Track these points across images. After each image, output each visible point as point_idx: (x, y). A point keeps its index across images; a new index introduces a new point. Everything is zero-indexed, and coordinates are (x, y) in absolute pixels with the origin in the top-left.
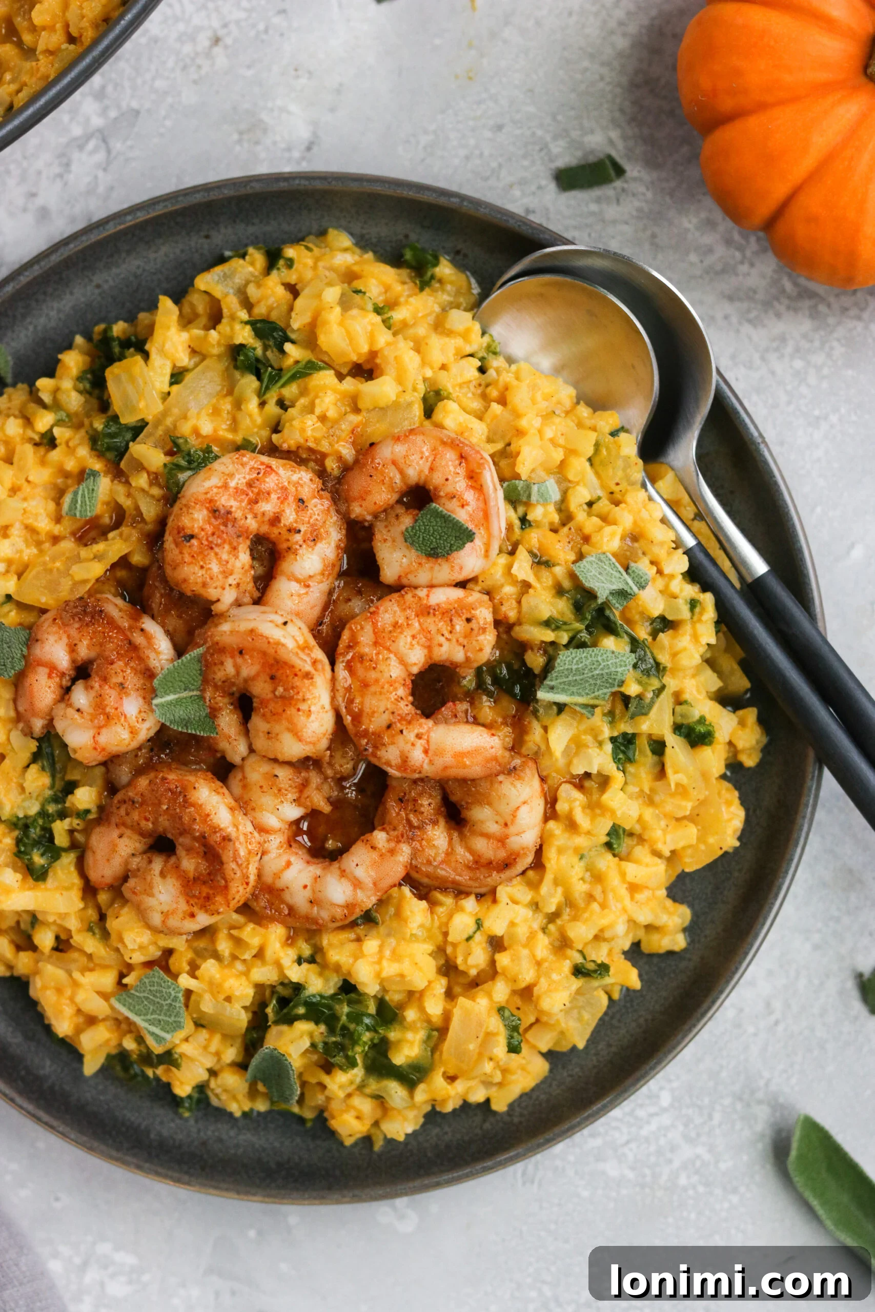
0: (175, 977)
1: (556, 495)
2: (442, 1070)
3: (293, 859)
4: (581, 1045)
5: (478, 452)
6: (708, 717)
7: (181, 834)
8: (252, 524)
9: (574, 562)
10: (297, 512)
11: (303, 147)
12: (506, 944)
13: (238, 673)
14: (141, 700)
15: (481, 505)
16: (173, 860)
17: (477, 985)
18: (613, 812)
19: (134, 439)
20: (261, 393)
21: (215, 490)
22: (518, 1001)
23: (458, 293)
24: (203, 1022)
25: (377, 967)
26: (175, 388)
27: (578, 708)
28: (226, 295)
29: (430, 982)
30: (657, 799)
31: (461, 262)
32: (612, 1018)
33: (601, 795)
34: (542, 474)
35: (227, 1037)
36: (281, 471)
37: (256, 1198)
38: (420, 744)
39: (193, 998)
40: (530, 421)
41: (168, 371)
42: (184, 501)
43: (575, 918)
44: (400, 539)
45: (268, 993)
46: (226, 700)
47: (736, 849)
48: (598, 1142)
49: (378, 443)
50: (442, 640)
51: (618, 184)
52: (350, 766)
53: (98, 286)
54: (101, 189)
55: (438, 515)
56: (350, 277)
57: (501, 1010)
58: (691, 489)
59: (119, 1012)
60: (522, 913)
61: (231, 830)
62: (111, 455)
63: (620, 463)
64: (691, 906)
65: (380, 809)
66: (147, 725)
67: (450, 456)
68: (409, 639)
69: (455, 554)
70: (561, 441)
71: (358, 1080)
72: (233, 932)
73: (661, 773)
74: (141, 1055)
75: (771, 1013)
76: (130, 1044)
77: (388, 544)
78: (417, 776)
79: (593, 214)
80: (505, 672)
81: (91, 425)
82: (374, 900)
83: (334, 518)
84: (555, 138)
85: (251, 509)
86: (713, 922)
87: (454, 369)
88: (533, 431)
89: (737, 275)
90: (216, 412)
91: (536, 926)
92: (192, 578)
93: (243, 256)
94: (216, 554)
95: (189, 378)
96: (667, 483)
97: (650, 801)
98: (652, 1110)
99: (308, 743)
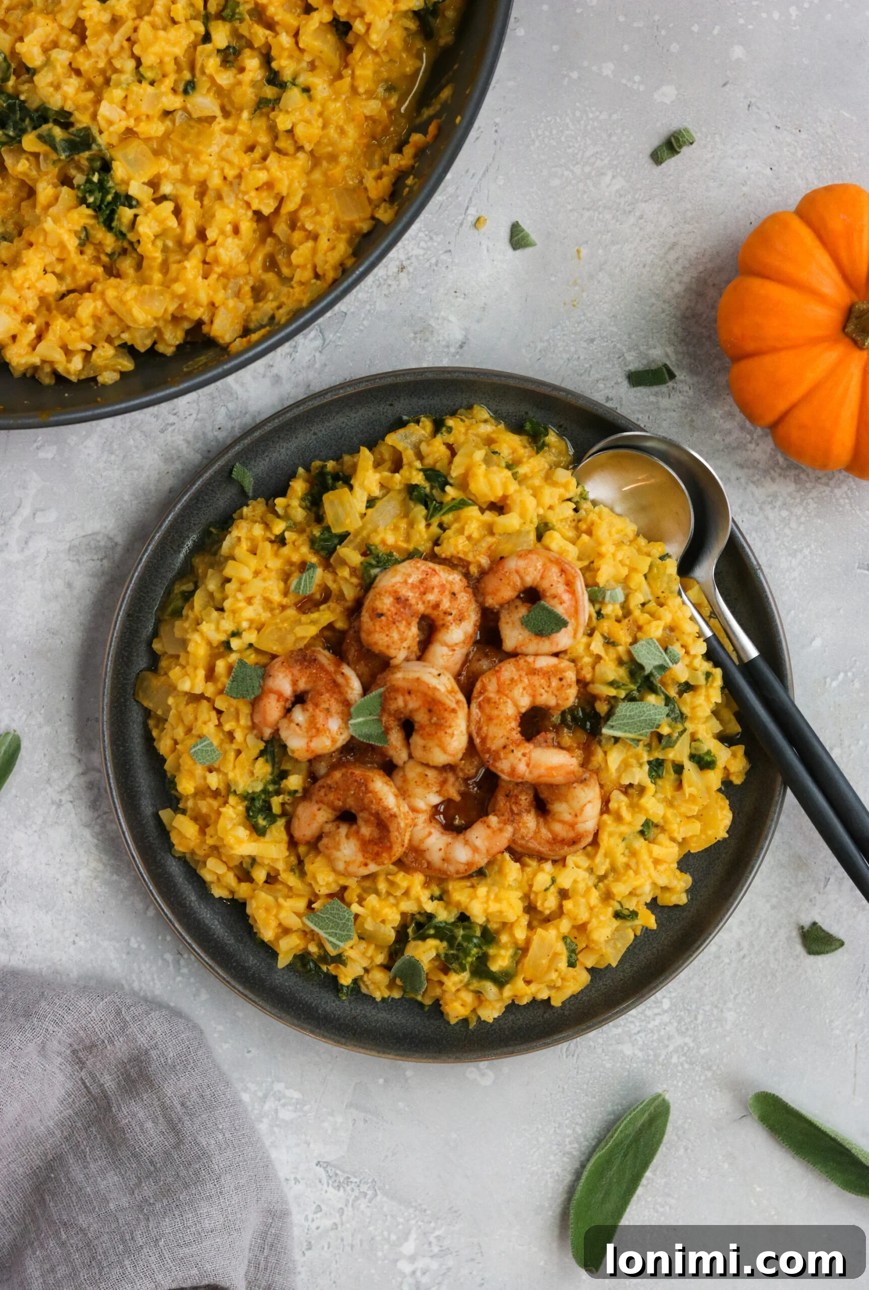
0: (349, 905)
1: (621, 598)
2: (522, 976)
3: (433, 830)
4: (614, 965)
5: (573, 568)
6: (713, 750)
7: (362, 811)
8: (421, 608)
9: (631, 644)
10: (451, 602)
11: (457, 345)
12: (570, 894)
13: (406, 705)
14: (340, 721)
15: (574, 603)
16: (354, 827)
17: (549, 921)
18: (646, 811)
19: (340, 543)
20: (428, 518)
21: (399, 585)
22: (576, 933)
23: (560, 454)
24: (365, 936)
25: (485, 906)
26: (370, 511)
27: (629, 741)
28: (406, 449)
29: (518, 917)
30: (676, 803)
31: (562, 433)
32: (635, 947)
33: (640, 799)
34: (613, 583)
35: (379, 947)
36: (442, 574)
37: (390, 1056)
38: (524, 760)
39: (360, 919)
40: (608, 548)
41: (365, 499)
42: (377, 590)
43: (617, 880)
44: (518, 623)
45: (409, 919)
46: (396, 723)
47: (725, 839)
48: (620, 1030)
49: (507, 557)
50: (543, 691)
51: (670, 384)
52: (473, 771)
53: (315, 434)
54: (317, 366)
55: (545, 609)
56: (489, 441)
57: (564, 938)
58: (710, 598)
59: (308, 927)
60: (582, 874)
61: (395, 810)
62: (323, 553)
63: (665, 579)
64: (692, 875)
65: (493, 800)
66: (343, 737)
67: (554, 570)
68: (521, 690)
69: (554, 635)
70: (627, 562)
71: (466, 980)
72: (390, 877)
73: (679, 786)
74: (320, 956)
75: (741, 950)
76: (313, 948)
77: (510, 625)
78: (520, 780)
79: (652, 403)
80: (581, 714)
81: (312, 532)
82: (486, 861)
83: (473, 606)
84: (629, 350)
85: (421, 598)
86: (706, 886)
87: (557, 510)
88: (609, 555)
89: (747, 450)
90: (396, 528)
91: (591, 883)
92: (380, 642)
93: (418, 422)
94: (397, 627)
95: (379, 504)
96: (694, 592)
97: (670, 804)
98: (656, 1011)
99: (450, 755)
